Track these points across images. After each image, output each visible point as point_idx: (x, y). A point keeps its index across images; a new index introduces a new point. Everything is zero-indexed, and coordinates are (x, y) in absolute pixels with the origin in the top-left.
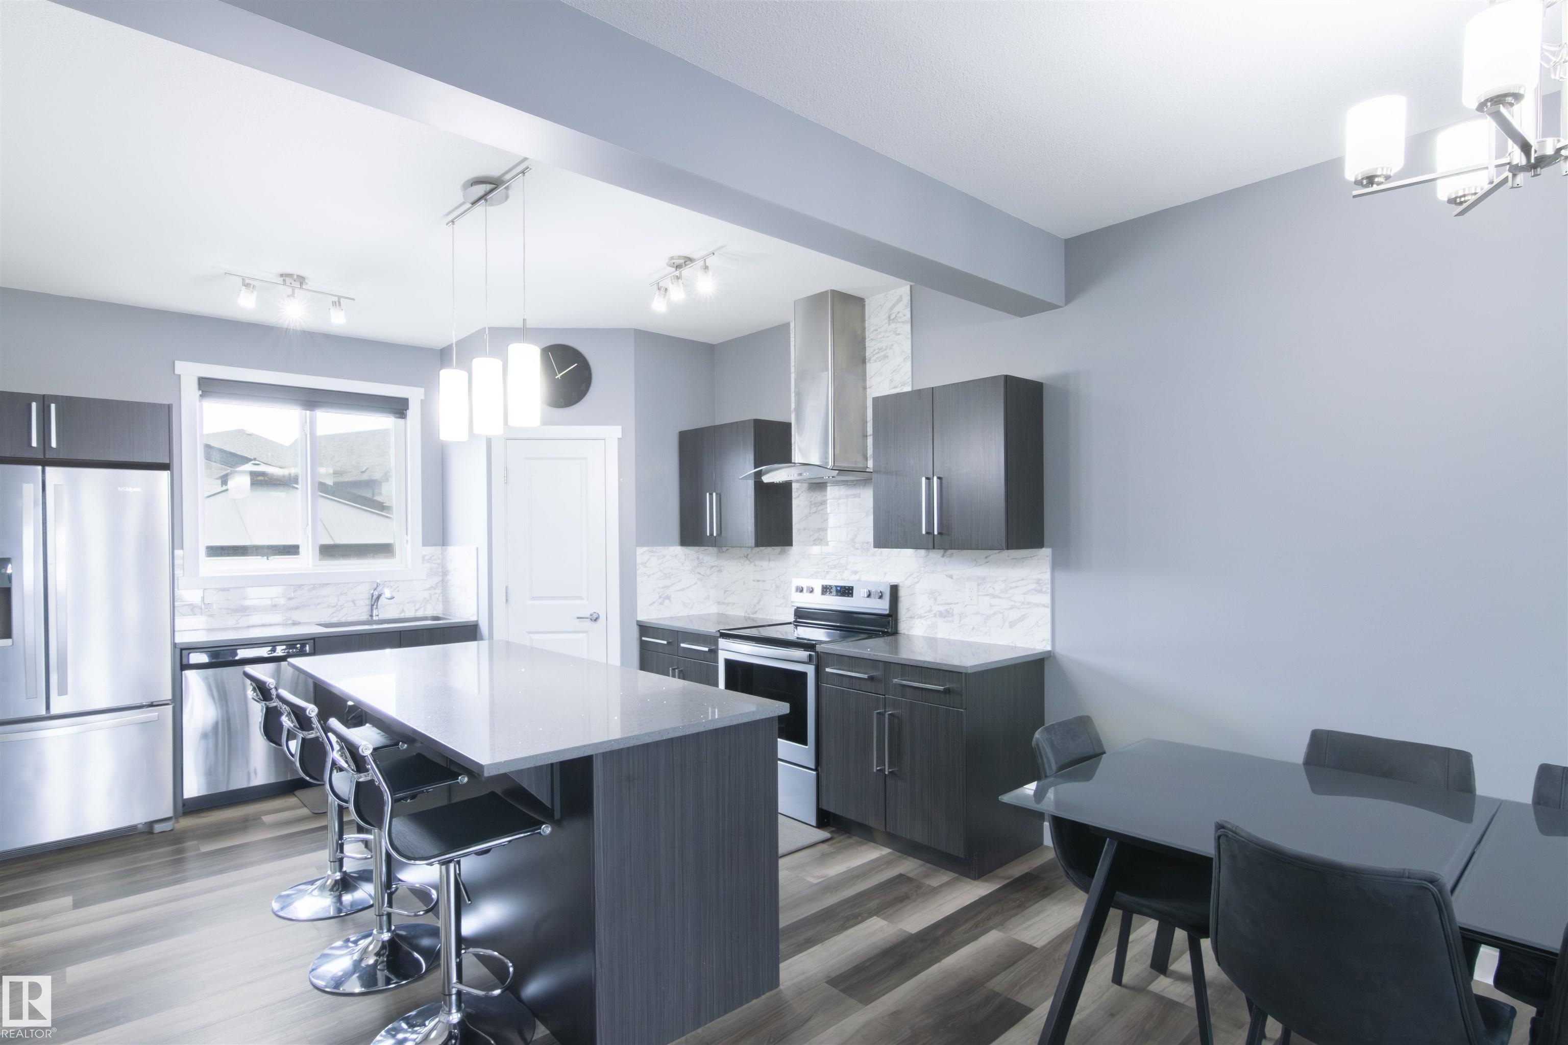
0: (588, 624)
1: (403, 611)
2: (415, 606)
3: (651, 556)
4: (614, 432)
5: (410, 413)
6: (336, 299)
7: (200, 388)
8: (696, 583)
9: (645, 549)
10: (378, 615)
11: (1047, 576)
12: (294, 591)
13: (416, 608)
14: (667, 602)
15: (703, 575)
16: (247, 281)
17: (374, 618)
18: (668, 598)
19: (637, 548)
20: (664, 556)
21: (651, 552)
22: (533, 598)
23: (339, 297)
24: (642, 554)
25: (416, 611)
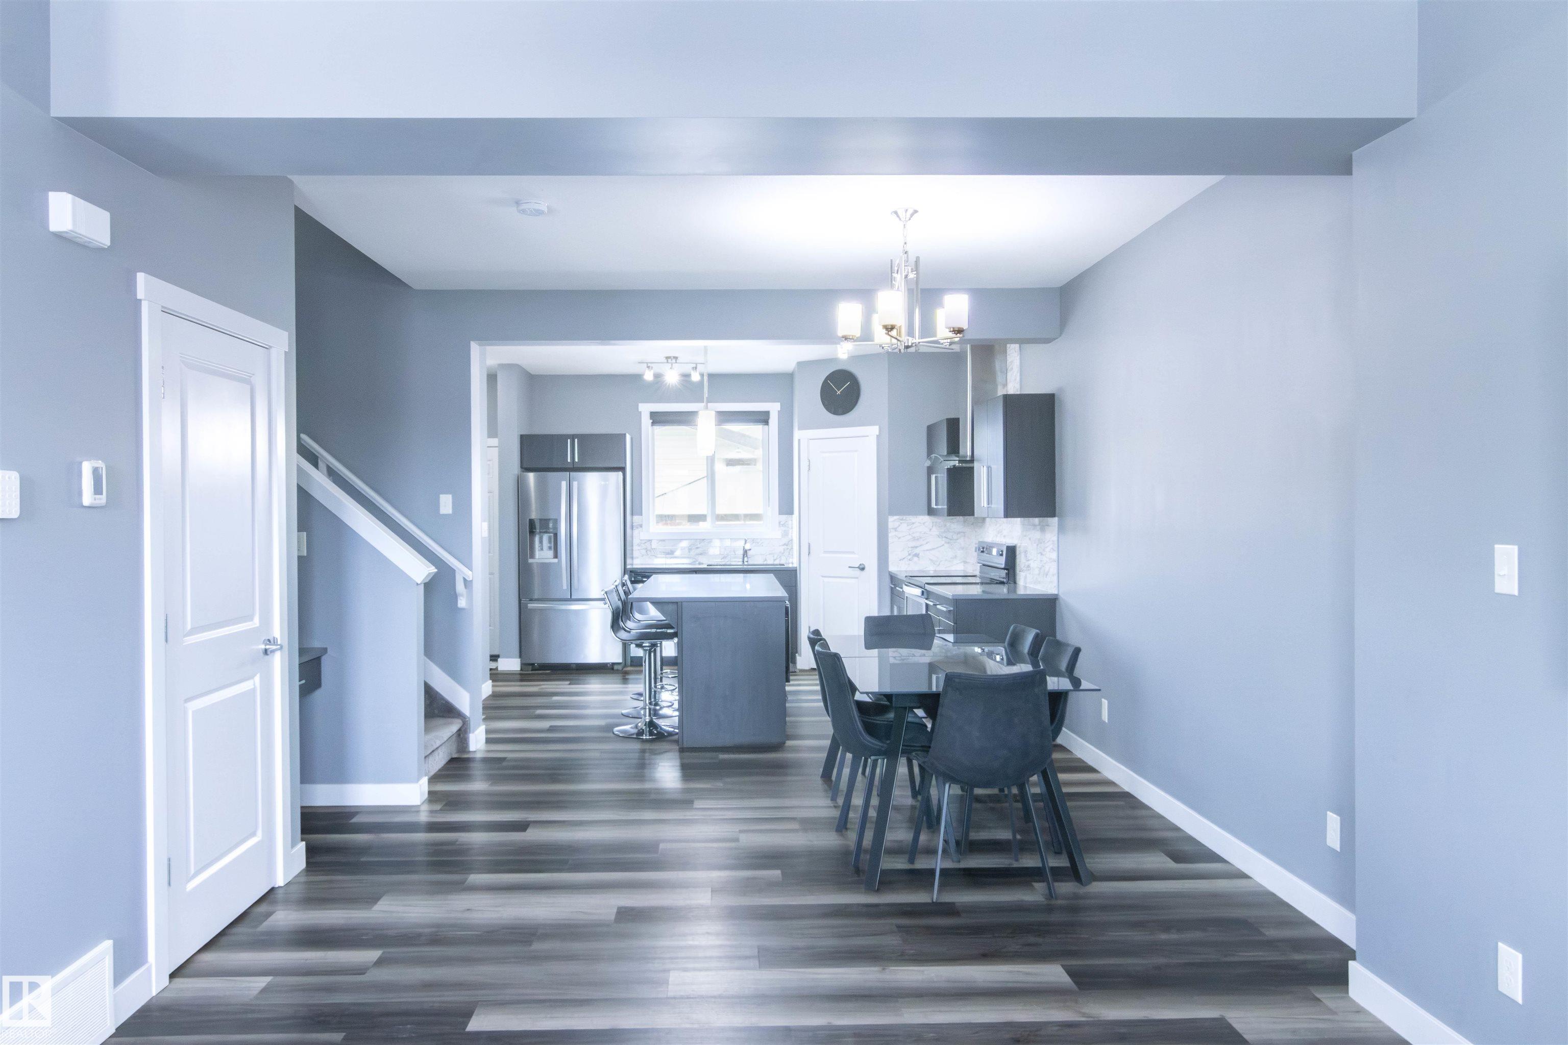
0: (858, 572)
1: (766, 560)
2: (774, 556)
3: (901, 523)
4: (874, 430)
5: (770, 421)
6: (694, 365)
7: (651, 418)
8: (943, 545)
9: (896, 517)
10: (747, 562)
11: (1055, 538)
12: (700, 543)
13: (775, 558)
14: (916, 559)
15: (951, 539)
16: (649, 365)
17: (746, 563)
18: (917, 555)
19: (889, 517)
20: (913, 523)
21: (902, 520)
22: (825, 552)
23: (696, 364)
24: (893, 521)
25: (774, 560)
